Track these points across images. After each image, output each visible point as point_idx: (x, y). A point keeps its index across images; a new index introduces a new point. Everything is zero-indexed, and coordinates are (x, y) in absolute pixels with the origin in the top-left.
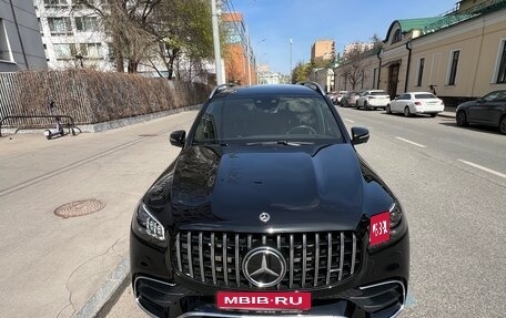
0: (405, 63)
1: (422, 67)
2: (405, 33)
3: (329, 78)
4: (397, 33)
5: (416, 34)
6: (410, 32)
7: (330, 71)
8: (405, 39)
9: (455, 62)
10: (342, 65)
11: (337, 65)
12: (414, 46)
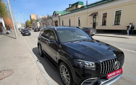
0: (59, 21)
1: (63, 23)
2: (57, 14)
3: (38, 24)
4: (55, 14)
5: (60, 15)
6: (59, 14)
7: (38, 23)
8: (58, 16)
9: (70, 21)
10: (41, 21)
11: (40, 21)
12: (60, 17)
